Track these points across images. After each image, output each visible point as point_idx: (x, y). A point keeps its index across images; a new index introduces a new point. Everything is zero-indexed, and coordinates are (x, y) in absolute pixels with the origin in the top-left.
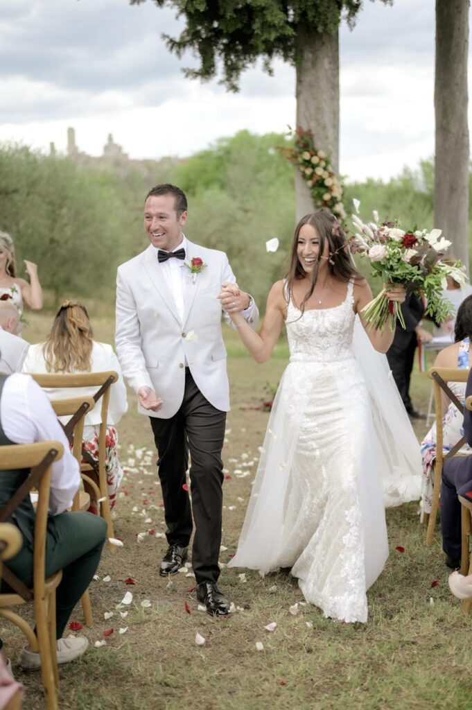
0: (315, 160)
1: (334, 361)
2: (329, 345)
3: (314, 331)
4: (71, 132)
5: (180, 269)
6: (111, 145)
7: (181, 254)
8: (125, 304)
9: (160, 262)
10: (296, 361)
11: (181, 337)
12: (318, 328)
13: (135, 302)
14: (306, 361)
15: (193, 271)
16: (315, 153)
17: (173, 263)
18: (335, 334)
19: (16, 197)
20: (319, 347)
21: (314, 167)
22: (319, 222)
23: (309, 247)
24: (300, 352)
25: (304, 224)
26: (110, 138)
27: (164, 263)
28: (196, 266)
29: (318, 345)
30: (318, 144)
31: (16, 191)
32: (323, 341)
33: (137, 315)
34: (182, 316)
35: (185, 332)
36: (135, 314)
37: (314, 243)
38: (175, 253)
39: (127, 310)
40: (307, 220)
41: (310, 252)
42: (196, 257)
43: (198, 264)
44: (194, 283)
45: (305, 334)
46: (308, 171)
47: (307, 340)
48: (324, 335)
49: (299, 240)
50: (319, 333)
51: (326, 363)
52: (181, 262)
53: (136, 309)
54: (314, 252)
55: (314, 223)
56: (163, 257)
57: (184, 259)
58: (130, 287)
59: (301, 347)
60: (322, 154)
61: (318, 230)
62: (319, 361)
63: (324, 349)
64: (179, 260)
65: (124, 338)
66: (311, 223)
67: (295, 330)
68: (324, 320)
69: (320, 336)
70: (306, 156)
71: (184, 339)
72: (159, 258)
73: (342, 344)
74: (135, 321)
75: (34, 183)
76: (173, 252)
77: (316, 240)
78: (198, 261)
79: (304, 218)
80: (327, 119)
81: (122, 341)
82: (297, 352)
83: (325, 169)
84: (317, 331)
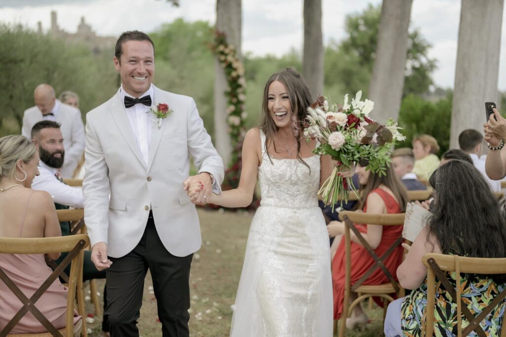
0: (227, 51)
1: (304, 208)
2: (299, 193)
3: (287, 179)
4: (54, 15)
5: (146, 114)
6: (83, 25)
7: (147, 101)
8: (92, 149)
9: (127, 107)
10: (268, 205)
11: (146, 180)
12: (291, 176)
13: (101, 147)
14: (277, 206)
15: (159, 116)
16: (226, 46)
17: (139, 109)
18: (305, 184)
19: (23, 65)
20: (290, 194)
21: (226, 55)
22: (286, 78)
23: (279, 101)
24: (272, 197)
25: (272, 82)
26: (83, 19)
27: (131, 109)
28: (161, 111)
29: (289, 192)
30: (229, 40)
31: (22, 61)
32: (294, 189)
33: (104, 159)
34: (146, 160)
35: (150, 176)
36: (101, 159)
37: (284, 97)
38: (141, 99)
39: (94, 154)
40: (276, 77)
41: (281, 107)
42: (162, 103)
43: (163, 109)
44: (159, 128)
45: (279, 181)
46: (223, 58)
47: (279, 187)
48: (295, 184)
49: (270, 96)
50: (292, 181)
51: (295, 210)
52: (147, 108)
53: (103, 154)
54: (284, 106)
55: (281, 80)
56: (129, 103)
57: (150, 106)
58: (96, 132)
59: (273, 193)
60: (231, 47)
61: (286, 85)
62: (289, 208)
63: (293, 196)
64: (145, 106)
65: (91, 182)
66: (279, 80)
67: (269, 176)
68: (296, 170)
69: (292, 184)
70: (221, 48)
71: (149, 184)
72: (125, 103)
73: (310, 193)
74: (102, 164)
75: (35, 56)
76: (140, 98)
77: (285, 95)
78: (164, 107)
79: (273, 76)
80: (234, 25)
81: (89, 184)
82: (269, 197)
83: (233, 56)
84: (289, 179)
